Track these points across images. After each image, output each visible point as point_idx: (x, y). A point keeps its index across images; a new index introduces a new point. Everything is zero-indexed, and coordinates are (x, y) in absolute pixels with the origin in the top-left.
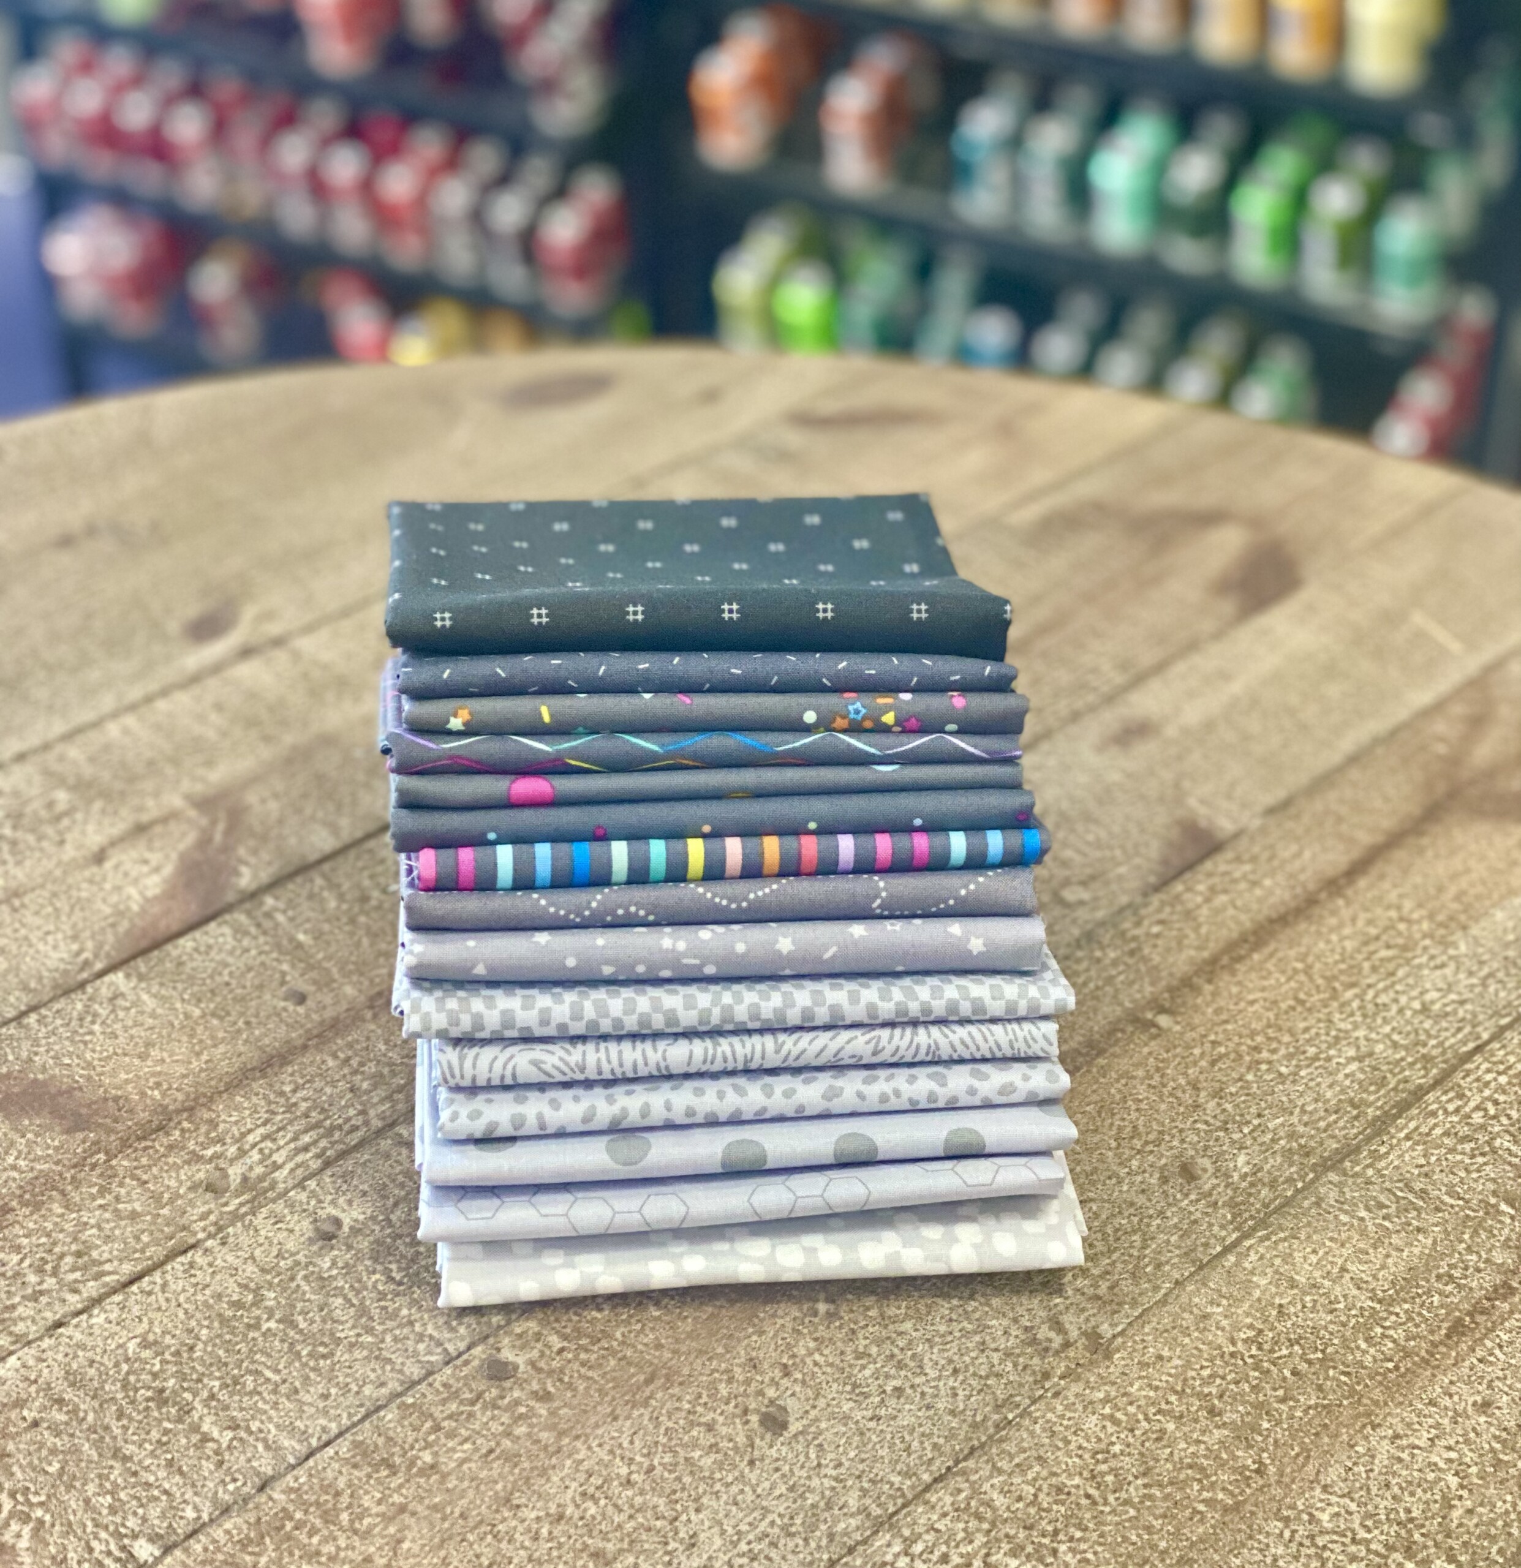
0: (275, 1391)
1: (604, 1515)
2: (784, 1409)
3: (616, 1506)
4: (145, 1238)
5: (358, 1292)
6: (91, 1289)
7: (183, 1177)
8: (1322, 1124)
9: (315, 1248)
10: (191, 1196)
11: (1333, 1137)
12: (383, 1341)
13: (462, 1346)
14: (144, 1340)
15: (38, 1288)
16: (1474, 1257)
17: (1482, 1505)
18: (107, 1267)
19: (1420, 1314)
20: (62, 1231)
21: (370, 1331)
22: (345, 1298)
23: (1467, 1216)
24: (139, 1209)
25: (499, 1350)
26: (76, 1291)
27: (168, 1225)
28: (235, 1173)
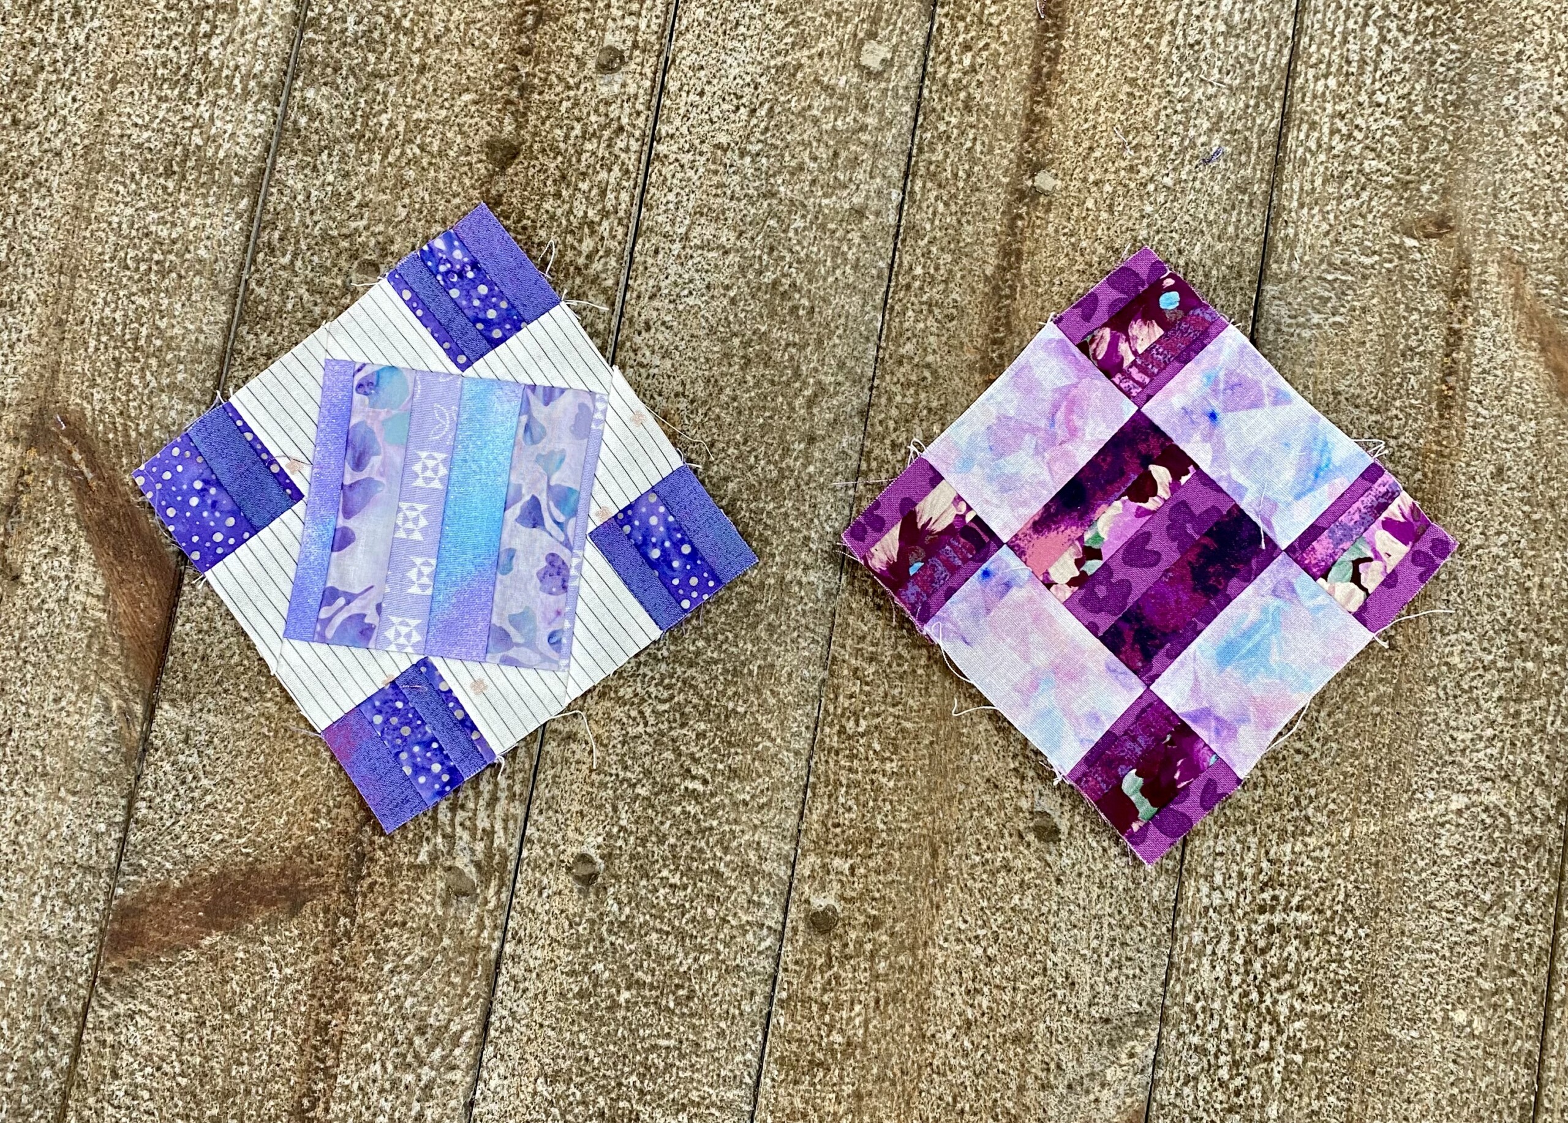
0: (682, 1056)
1: (995, 1001)
2: (1043, 814)
3: (997, 987)
4: (457, 980)
5: (662, 918)
6: (462, 1056)
7: (428, 898)
8: (1231, 229)
9: (592, 897)
10: (452, 911)
11: (1246, 240)
12: (719, 953)
13: (778, 915)
14: (546, 1076)
15: (422, 1084)
16: (1415, 316)
17: (1545, 575)
18: (454, 1027)
19: (1412, 406)
20: (386, 1019)
21: (701, 949)
22: (657, 931)
23: (1389, 271)
24: (424, 954)
25: (807, 901)
26: (453, 1068)
27: (461, 954)
28: (462, 862)
